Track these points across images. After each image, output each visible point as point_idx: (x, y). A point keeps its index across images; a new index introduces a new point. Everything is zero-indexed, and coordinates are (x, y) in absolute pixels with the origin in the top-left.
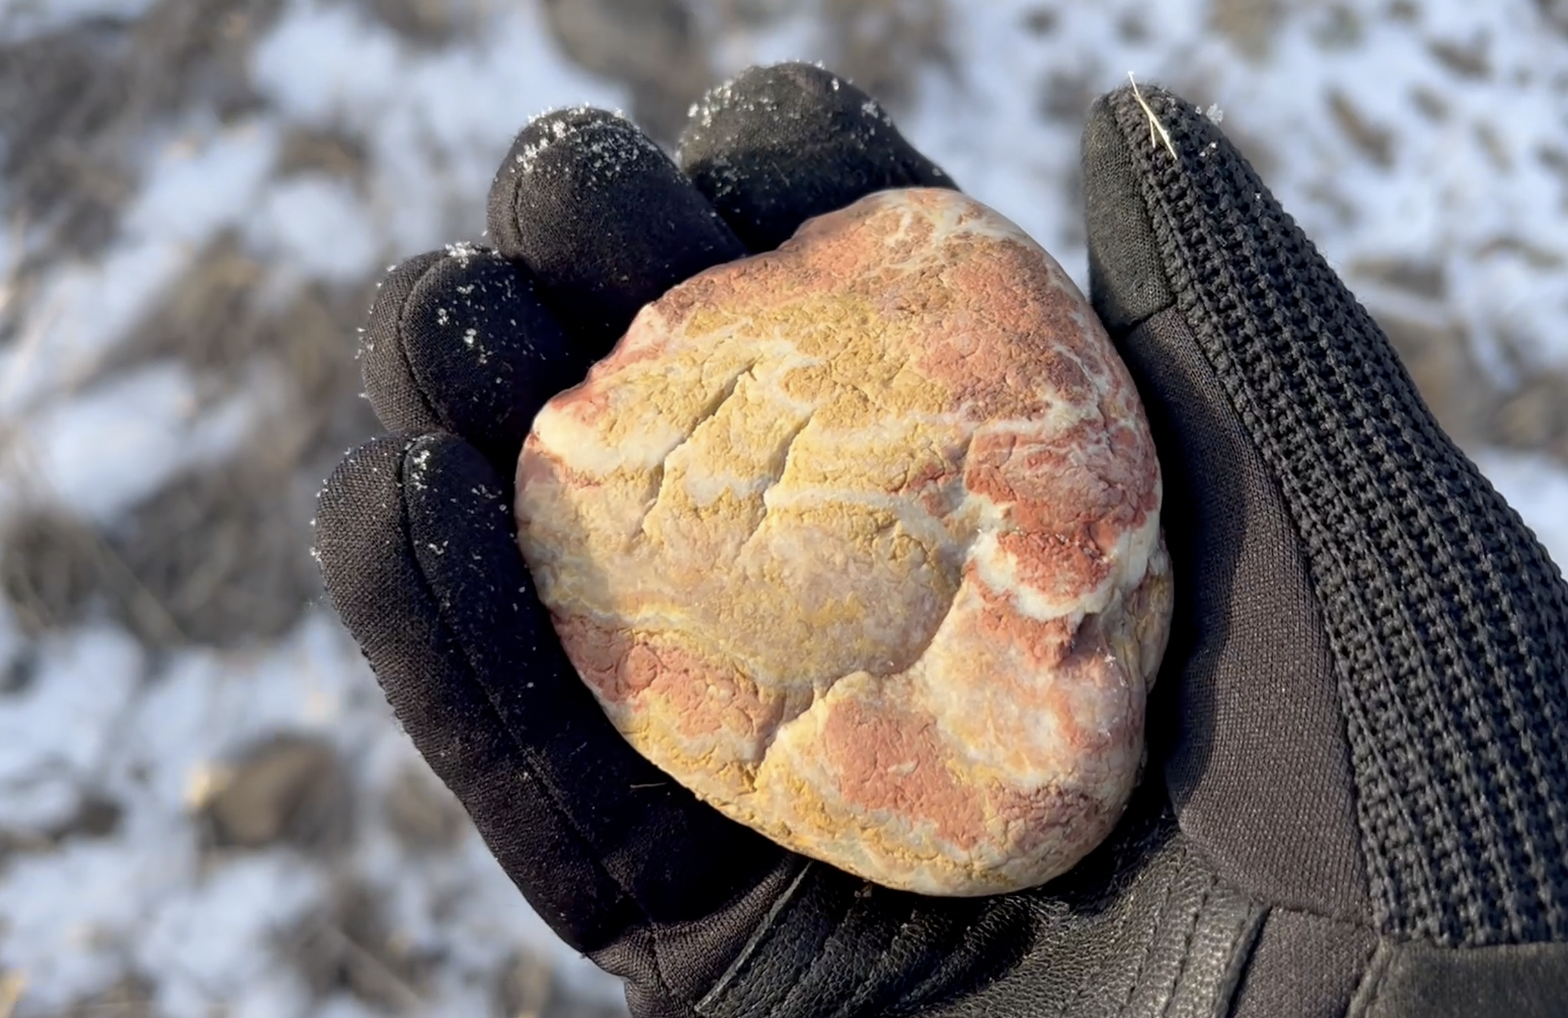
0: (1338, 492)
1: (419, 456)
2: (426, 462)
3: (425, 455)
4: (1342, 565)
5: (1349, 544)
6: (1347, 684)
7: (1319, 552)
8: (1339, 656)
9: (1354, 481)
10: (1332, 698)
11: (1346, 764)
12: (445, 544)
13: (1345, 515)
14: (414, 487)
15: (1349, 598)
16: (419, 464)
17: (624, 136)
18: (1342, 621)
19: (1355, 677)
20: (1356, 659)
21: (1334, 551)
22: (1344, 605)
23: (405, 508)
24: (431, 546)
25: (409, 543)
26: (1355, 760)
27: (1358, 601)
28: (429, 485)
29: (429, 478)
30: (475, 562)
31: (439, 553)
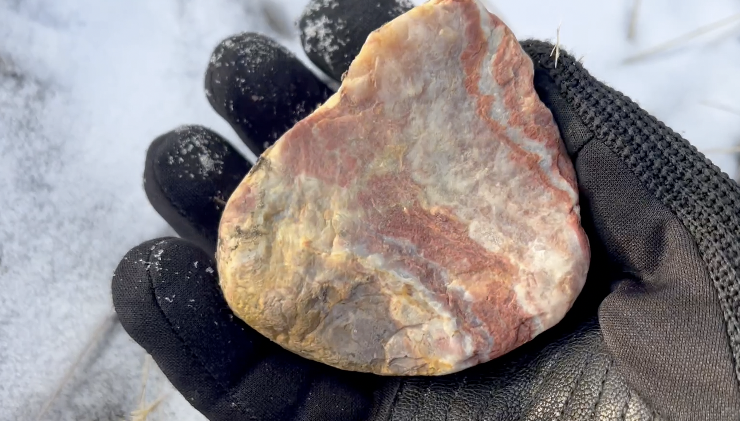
0: (702, 207)
1: (157, 253)
2: (161, 256)
3: (161, 252)
4: (714, 243)
5: (715, 232)
6: (726, 305)
7: (701, 240)
8: (719, 290)
9: (709, 199)
10: (718, 313)
11: (728, 348)
12: (174, 296)
13: (709, 218)
14: (155, 269)
15: (721, 258)
16: (157, 258)
17: (262, 43)
18: (718, 272)
19: (730, 300)
20: (729, 291)
21: (708, 237)
22: (719, 263)
23: (151, 281)
24: (167, 298)
25: (154, 298)
26: (732, 344)
27: (726, 259)
28: (163, 268)
29: (163, 264)
30: (191, 303)
31: (171, 302)
